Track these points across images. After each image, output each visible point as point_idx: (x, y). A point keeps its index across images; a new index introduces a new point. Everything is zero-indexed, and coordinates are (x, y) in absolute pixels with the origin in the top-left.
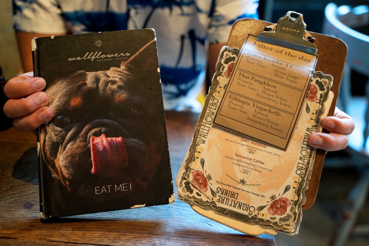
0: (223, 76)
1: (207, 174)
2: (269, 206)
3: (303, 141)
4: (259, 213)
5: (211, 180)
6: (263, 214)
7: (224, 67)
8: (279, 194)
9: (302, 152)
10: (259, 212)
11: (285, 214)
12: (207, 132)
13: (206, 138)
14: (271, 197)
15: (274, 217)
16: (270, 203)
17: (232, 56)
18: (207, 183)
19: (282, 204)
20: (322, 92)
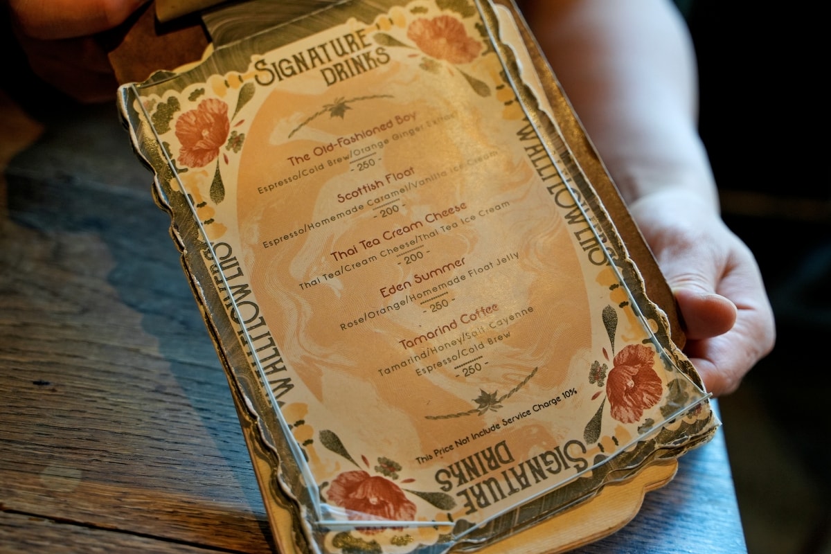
0: (186, 170)
1: (374, 462)
2: (608, 405)
3: (536, 173)
4: (599, 445)
5: (400, 469)
6: (614, 439)
7: (166, 145)
8: (604, 351)
9: (559, 199)
10: (599, 441)
11: (661, 389)
12: (270, 351)
13: (284, 368)
14: (590, 378)
15: (644, 422)
16: (604, 395)
17: (164, 100)
18: (397, 487)
19: (634, 370)
20: (475, 19)
